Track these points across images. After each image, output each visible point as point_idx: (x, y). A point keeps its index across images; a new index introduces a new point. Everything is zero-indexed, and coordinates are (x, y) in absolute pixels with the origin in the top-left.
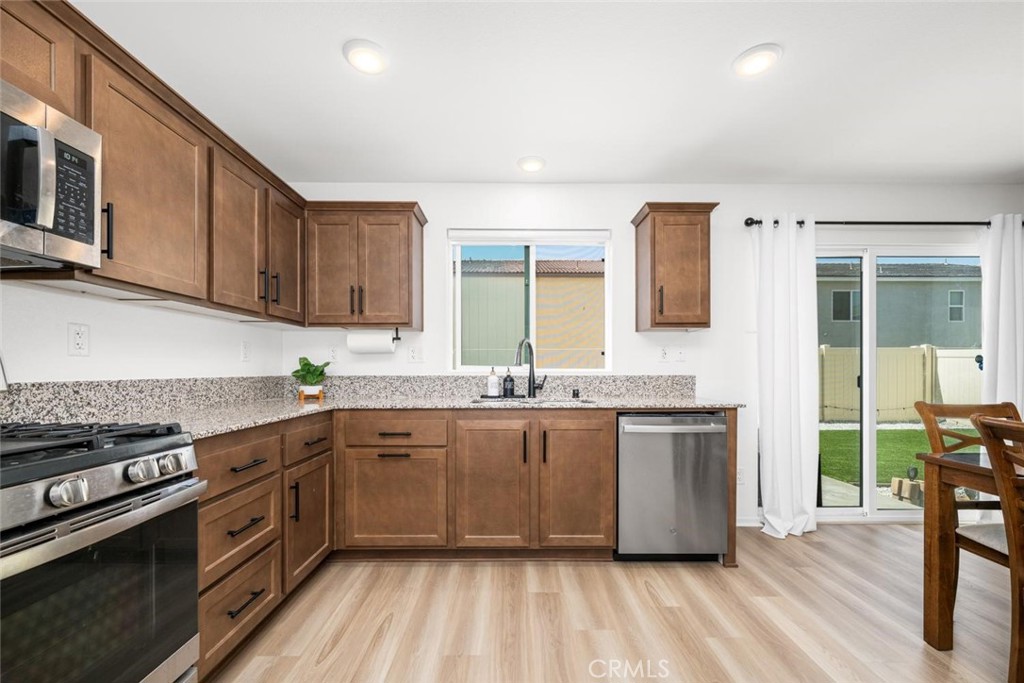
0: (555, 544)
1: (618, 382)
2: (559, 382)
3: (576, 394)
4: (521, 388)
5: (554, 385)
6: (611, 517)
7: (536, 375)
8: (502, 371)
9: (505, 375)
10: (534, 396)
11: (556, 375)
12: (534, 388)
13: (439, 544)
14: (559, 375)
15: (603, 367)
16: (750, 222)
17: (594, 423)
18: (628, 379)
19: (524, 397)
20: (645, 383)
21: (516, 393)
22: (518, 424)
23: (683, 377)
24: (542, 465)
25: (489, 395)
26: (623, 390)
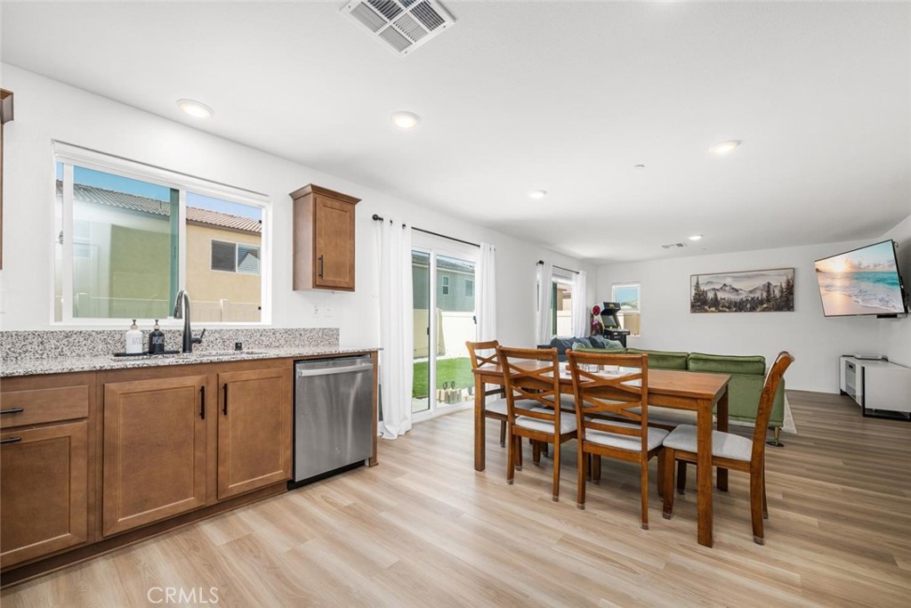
0: (235, 492)
1: (278, 334)
2: (217, 335)
3: (238, 347)
4: (173, 343)
5: (211, 338)
6: (289, 453)
7: (192, 328)
8: (148, 324)
9: (153, 330)
10: (190, 350)
11: (213, 328)
12: (189, 342)
13: (73, 543)
14: (218, 329)
15: (260, 321)
16: (376, 218)
17: (273, 371)
18: (286, 331)
19: (177, 352)
20: (301, 335)
21: (166, 349)
22: (193, 381)
23: (330, 329)
24: (222, 418)
25: (127, 352)
26: (282, 341)
